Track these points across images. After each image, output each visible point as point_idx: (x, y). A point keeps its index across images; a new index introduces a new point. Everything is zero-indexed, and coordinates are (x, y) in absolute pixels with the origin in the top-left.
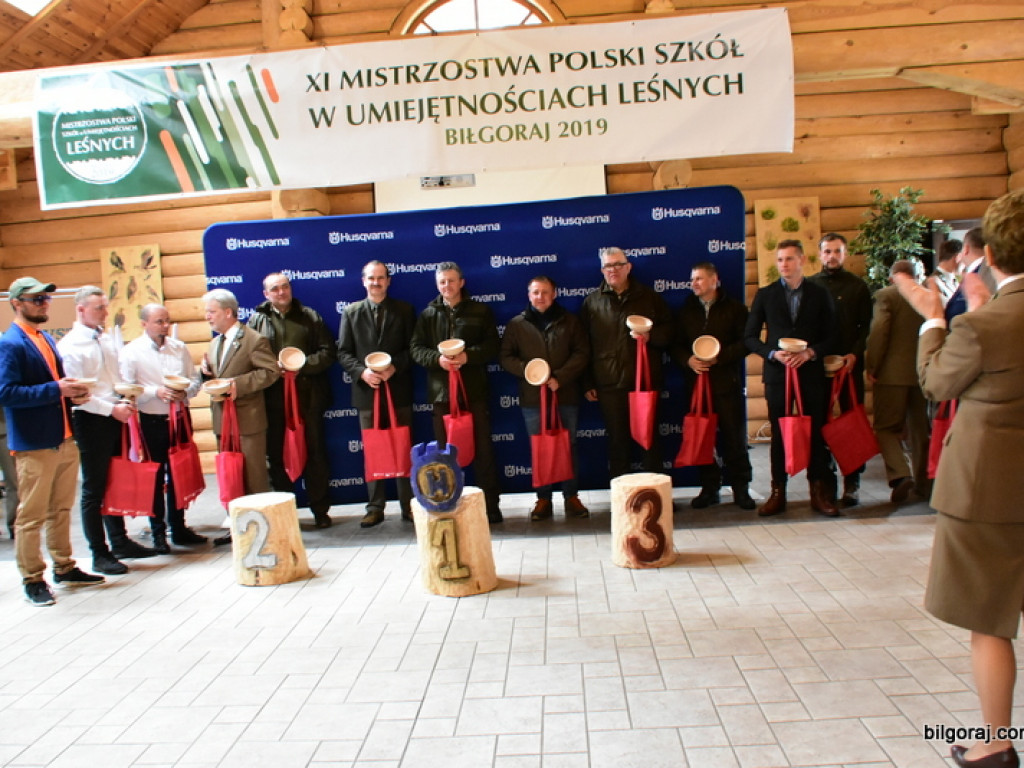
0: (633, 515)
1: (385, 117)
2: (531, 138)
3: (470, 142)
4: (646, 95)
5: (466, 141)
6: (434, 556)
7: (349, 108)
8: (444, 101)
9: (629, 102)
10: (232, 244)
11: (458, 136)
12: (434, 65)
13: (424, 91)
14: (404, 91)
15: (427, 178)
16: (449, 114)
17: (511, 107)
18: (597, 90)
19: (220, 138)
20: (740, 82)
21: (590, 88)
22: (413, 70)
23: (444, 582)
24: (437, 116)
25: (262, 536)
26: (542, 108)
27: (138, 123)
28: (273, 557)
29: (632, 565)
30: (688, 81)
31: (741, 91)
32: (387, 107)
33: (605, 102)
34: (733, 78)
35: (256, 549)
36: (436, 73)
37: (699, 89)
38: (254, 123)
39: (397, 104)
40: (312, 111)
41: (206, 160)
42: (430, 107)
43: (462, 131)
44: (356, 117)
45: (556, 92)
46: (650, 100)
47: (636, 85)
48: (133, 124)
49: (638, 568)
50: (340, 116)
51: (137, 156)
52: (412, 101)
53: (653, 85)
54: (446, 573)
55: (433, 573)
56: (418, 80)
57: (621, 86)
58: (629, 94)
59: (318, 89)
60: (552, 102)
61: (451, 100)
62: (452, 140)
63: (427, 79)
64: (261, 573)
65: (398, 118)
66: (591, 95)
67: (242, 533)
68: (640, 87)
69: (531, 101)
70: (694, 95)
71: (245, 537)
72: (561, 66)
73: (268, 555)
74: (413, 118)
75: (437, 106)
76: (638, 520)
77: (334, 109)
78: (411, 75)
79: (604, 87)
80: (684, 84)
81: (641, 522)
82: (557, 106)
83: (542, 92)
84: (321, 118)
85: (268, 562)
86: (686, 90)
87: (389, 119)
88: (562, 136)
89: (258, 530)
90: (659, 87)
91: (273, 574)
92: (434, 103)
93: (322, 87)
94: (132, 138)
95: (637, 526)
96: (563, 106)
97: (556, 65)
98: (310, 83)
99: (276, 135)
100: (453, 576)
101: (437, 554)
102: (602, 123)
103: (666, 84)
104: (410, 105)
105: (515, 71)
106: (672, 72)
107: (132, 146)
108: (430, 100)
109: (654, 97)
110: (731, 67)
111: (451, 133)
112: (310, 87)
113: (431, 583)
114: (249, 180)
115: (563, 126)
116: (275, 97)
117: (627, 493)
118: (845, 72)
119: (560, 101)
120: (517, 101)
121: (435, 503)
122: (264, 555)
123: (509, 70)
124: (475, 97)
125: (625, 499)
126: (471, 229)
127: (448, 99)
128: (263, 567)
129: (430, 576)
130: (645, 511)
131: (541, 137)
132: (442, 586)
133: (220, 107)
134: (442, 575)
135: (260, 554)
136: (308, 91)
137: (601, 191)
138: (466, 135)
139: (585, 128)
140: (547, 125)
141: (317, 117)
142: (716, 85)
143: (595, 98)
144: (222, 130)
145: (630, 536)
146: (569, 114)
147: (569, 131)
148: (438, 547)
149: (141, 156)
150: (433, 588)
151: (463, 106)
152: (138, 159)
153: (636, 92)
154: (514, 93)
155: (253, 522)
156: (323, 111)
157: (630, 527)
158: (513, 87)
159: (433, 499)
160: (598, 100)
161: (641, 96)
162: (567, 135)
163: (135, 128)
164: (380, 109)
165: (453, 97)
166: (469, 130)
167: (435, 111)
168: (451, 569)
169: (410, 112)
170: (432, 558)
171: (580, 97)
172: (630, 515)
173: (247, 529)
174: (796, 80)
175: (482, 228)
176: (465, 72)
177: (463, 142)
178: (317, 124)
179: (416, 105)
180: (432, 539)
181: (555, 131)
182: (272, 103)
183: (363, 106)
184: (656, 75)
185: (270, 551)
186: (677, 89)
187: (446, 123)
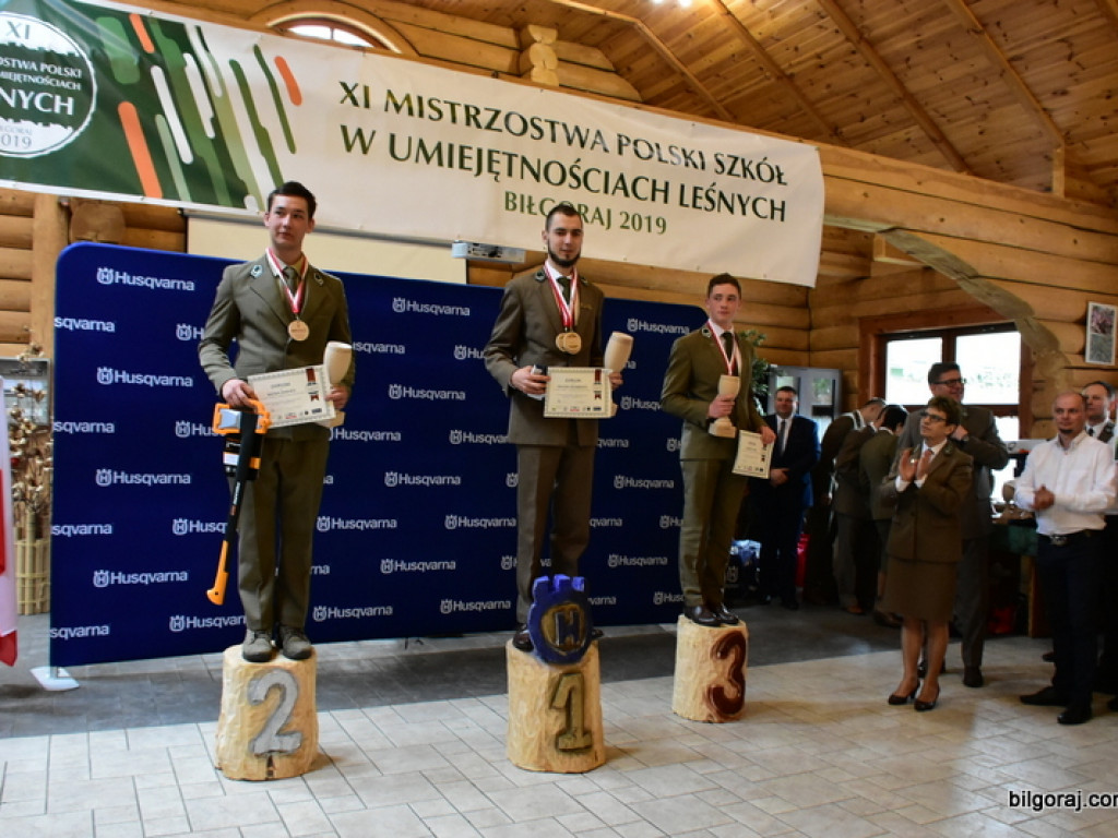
0: (719, 661)
1: (435, 159)
2: (592, 222)
3: (530, 212)
4: (703, 202)
5: (526, 209)
6: (551, 721)
7: (393, 137)
8: (506, 157)
9: (687, 206)
10: (106, 276)
11: (518, 201)
12: (497, 113)
13: (484, 140)
14: (460, 134)
15: (476, 244)
16: (510, 174)
17: (575, 183)
18: (661, 186)
19: (210, 133)
20: (782, 210)
21: (654, 182)
22: (472, 112)
23: (561, 756)
24: (498, 173)
25: (287, 708)
26: (606, 191)
27: (85, 82)
28: (298, 735)
29: (716, 719)
30: (740, 197)
31: (782, 219)
32: (439, 147)
33: (666, 201)
34: (778, 205)
35: (277, 725)
36: (499, 123)
37: (749, 208)
38: (263, 124)
39: (451, 147)
40: (344, 129)
41: (188, 158)
42: (491, 161)
43: (522, 197)
44: (401, 151)
45: (622, 178)
46: (706, 209)
47: (696, 189)
48: (76, 80)
49: (721, 722)
50: (380, 145)
51: (75, 129)
52: (470, 148)
53: (711, 194)
54: (566, 742)
55: (545, 744)
56: (479, 126)
57: (683, 187)
58: (688, 199)
59: (355, 103)
60: (616, 187)
61: (514, 158)
62: (511, 205)
63: (489, 127)
64: (277, 761)
65: (451, 165)
66: (654, 189)
67: (257, 702)
68: (700, 193)
69: (596, 181)
70: (744, 213)
71: (261, 710)
72: (628, 150)
73: (291, 734)
74: (470, 169)
75: (498, 162)
76: (724, 668)
77: (374, 133)
78: (472, 117)
79: (667, 184)
80: (736, 199)
81: (727, 670)
82: (620, 193)
83: (607, 174)
84: (355, 141)
85: (289, 743)
86: (737, 207)
87: (440, 164)
88: (623, 227)
89: (283, 698)
90: (715, 197)
91: (295, 760)
92: (495, 157)
93: (361, 101)
94: (70, 100)
95: (723, 673)
96: (626, 195)
97: (624, 148)
98: (344, 93)
99: (292, 149)
100: (576, 746)
101: (557, 718)
102: (661, 223)
103: (721, 195)
104: (467, 153)
105: (583, 144)
106: (727, 184)
107: (70, 112)
108: (490, 152)
109: (709, 206)
110: (775, 192)
111: (511, 197)
112: (345, 98)
113: (540, 756)
114: (249, 200)
115: (624, 216)
116: (296, 97)
117: (714, 637)
118: (853, 221)
119: (625, 188)
120: (581, 177)
121: (563, 654)
122: (285, 735)
123: (576, 140)
124: (539, 162)
125: (711, 644)
126: (436, 309)
127: (510, 156)
128: (280, 752)
129: (540, 749)
130: (732, 657)
131: (602, 223)
132: (557, 760)
133: (217, 92)
134: (561, 746)
135: (279, 733)
136: (342, 102)
137: (462, 280)
138: (526, 203)
139: (645, 222)
140: (609, 212)
141: (351, 139)
142: (763, 208)
143: (657, 193)
144: (215, 122)
145: (713, 686)
146: (630, 205)
147: (629, 223)
148: (558, 709)
149: (82, 129)
150: (543, 762)
151: (525, 167)
152: (77, 134)
153: (695, 197)
154: (579, 168)
155: (278, 686)
156: (359, 133)
157: (715, 675)
158: (579, 160)
159: (559, 648)
160: (660, 196)
161: (699, 203)
162: (627, 228)
163: (77, 87)
164: (430, 148)
165: (516, 156)
166: (530, 198)
167: (495, 167)
168: (574, 736)
169: (466, 160)
170: (546, 725)
171: (644, 189)
172: (714, 662)
173: (266, 697)
174: (825, 220)
175: (449, 310)
176: (531, 129)
177: (522, 210)
178: (349, 147)
179: (474, 154)
180: (553, 699)
181: (617, 220)
182: (292, 105)
183: (410, 139)
184: (714, 184)
185: (294, 727)
186: (730, 203)
187: (508, 184)
